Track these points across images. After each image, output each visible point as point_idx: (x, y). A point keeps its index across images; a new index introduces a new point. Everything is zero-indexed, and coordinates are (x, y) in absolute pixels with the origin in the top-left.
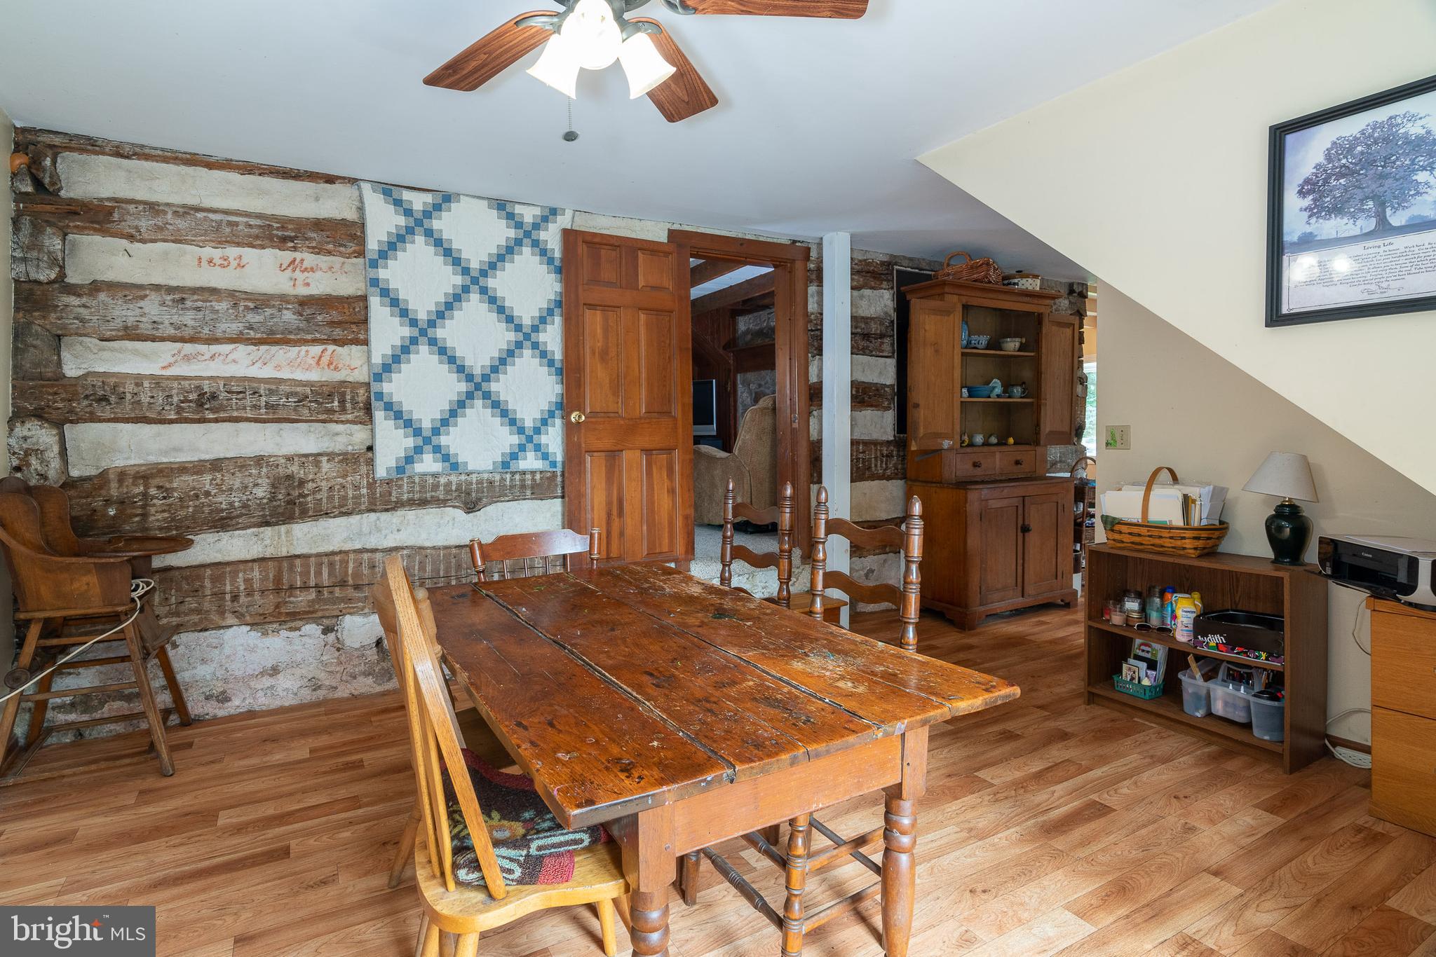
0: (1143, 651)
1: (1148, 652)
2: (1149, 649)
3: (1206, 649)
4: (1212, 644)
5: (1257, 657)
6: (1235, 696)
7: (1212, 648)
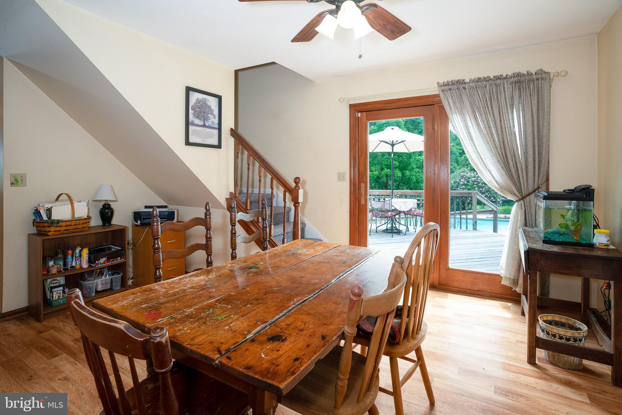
0: (54, 283)
1: (56, 283)
2: (57, 281)
3: (100, 265)
4: (102, 262)
5: (117, 260)
6: (106, 279)
7: (102, 264)
